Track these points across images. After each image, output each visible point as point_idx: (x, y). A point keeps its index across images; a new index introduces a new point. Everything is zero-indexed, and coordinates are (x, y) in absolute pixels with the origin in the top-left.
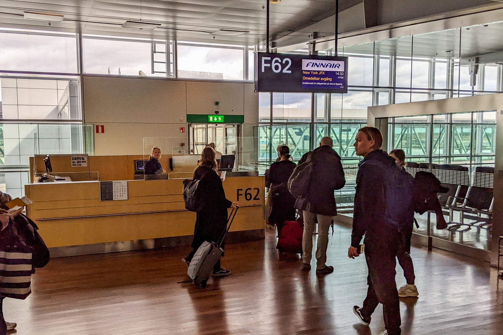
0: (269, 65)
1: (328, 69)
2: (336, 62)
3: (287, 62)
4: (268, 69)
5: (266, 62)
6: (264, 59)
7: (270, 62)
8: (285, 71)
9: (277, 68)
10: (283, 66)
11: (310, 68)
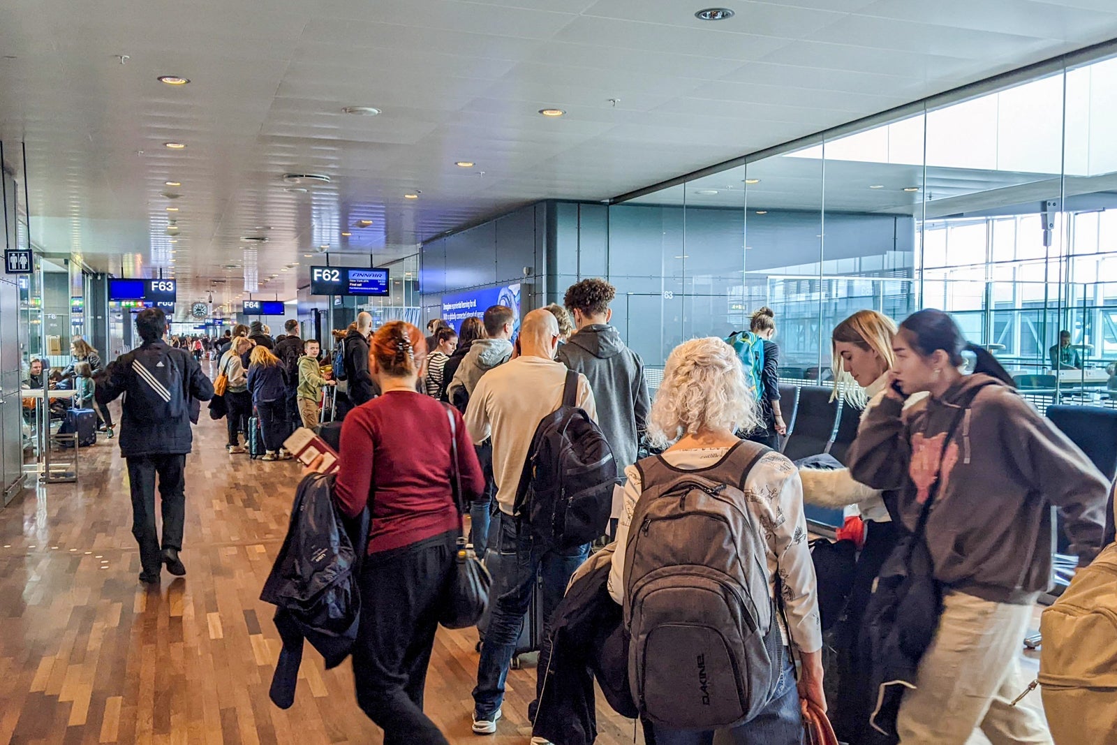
0: (320, 275)
1: (371, 278)
2: (378, 273)
3: (335, 273)
4: (320, 279)
5: (318, 273)
6: (316, 271)
7: (321, 273)
8: (334, 279)
9: (327, 277)
10: (332, 276)
11: (355, 277)
